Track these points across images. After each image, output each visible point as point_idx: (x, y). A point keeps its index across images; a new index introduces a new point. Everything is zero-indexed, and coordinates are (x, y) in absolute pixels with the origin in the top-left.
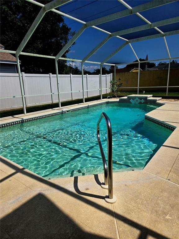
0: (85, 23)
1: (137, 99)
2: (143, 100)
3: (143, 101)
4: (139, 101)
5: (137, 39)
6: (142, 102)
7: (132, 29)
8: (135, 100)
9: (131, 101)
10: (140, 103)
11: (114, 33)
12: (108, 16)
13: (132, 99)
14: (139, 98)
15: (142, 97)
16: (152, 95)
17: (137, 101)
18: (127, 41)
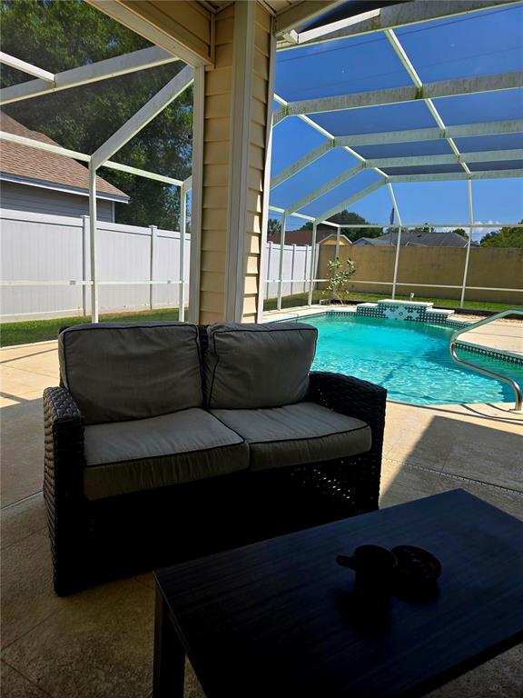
0: (333, 137)
1: (401, 309)
2: (415, 312)
3: (415, 315)
4: (406, 314)
5: (409, 176)
6: (414, 318)
7: (415, 158)
8: (397, 311)
9: (387, 312)
10: (409, 318)
11: (373, 161)
12: (391, 133)
13: (388, 310)
14: (406, 308)
15: (415, 305)
16: (432, 304)
17: (401, 314)
18: (386, 178)
